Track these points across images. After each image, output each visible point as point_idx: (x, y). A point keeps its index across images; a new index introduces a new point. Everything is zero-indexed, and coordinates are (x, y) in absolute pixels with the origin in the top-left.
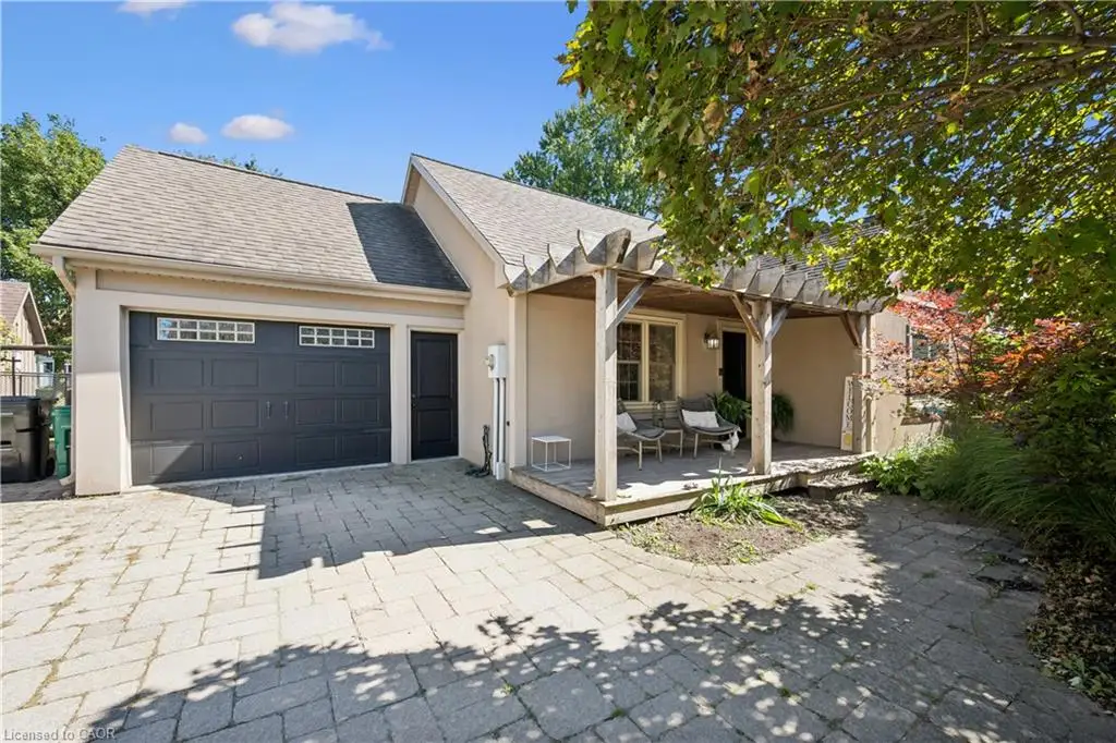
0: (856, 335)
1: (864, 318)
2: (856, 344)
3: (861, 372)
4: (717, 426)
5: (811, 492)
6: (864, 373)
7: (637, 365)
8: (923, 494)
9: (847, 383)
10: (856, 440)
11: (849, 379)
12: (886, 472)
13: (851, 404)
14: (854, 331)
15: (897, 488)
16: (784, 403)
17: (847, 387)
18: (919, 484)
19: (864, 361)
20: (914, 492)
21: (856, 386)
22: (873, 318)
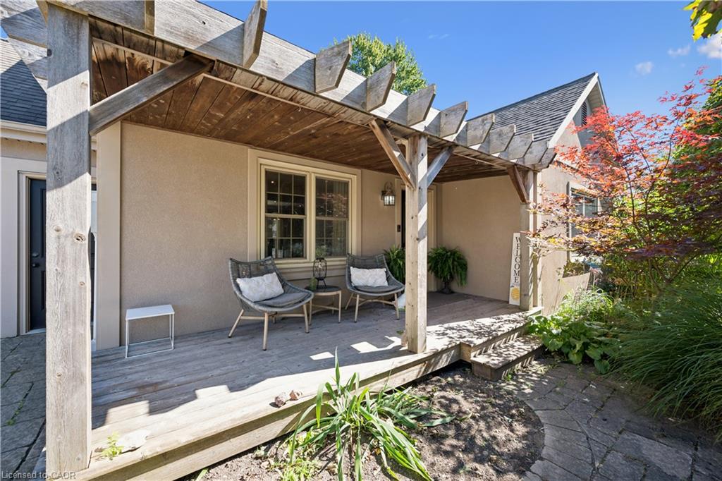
0: (524, 190)
1: (531, 174)
2: (524, 200)
3: (528, 229)
4: (386, 284)
5: (475, 368)
6: (531, 229)
7: (301, 221)
8: (597, 364)
9: (514, 238)
10: (524, 295)
11: (517, 235)
12: (556, 336)
13: (518, 260)
14: (522, 186)
15: (567, 354)
16: (459, 258)
17: (515, 243)
18: (593, 353)
19: (531, 216)
20: (587, 361)
21: (524, 242)
22: (539, 175)
